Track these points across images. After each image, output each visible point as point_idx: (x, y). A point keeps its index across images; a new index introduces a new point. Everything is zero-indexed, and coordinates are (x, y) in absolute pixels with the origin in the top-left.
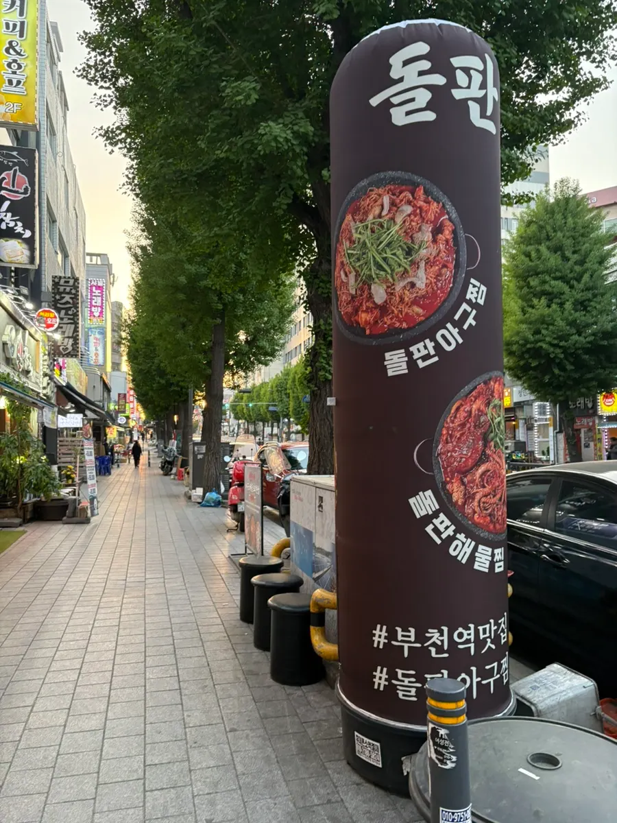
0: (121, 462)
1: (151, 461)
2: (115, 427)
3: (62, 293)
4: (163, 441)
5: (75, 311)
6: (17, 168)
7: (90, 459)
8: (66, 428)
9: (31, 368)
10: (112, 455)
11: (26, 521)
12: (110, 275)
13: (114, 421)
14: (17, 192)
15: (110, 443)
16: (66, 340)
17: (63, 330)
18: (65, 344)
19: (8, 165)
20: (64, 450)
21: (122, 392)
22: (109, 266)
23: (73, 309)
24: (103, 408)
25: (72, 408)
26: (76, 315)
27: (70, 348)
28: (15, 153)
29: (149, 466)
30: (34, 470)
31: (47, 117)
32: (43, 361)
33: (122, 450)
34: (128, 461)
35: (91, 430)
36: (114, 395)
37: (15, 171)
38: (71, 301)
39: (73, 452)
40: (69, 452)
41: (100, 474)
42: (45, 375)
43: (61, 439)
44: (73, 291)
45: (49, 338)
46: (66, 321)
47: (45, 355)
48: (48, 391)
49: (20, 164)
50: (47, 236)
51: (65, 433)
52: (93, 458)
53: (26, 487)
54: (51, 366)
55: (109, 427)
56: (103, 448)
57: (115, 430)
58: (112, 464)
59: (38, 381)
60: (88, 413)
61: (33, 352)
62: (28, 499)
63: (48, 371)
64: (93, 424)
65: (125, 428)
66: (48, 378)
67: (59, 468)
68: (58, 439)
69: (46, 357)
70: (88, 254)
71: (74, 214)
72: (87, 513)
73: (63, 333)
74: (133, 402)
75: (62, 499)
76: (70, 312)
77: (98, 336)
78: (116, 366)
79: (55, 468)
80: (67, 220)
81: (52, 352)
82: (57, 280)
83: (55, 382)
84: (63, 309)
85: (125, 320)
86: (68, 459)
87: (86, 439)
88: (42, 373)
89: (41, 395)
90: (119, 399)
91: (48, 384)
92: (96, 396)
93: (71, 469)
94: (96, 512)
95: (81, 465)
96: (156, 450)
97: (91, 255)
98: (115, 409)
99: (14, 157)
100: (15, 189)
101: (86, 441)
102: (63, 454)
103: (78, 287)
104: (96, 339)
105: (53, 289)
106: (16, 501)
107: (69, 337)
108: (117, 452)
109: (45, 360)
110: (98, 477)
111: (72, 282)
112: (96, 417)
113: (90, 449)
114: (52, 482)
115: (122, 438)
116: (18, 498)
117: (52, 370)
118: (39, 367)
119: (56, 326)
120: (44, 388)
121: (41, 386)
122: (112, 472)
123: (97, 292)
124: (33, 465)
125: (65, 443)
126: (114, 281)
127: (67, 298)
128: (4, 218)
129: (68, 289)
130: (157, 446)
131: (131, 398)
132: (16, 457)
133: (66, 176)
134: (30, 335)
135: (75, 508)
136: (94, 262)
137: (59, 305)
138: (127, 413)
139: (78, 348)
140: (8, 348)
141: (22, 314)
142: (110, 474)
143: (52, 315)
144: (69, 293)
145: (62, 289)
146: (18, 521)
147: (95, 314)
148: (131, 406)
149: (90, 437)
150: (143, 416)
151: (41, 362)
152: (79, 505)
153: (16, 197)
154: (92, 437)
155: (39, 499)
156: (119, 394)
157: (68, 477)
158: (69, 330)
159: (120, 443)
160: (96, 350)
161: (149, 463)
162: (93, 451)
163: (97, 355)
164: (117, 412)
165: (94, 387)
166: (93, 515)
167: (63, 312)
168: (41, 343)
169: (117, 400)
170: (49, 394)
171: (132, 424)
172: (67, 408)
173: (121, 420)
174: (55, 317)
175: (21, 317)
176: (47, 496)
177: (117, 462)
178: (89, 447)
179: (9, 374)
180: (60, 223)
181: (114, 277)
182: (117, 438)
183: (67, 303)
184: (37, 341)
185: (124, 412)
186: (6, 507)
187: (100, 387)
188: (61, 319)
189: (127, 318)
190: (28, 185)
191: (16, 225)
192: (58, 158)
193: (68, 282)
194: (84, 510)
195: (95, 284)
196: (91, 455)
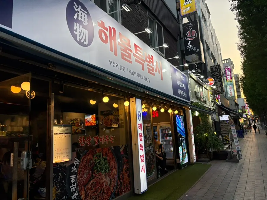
0: (247, 132)
1: (260, 131)
2: (242, 119)
3: (214, 72)
4: (264, 123)
5: (220, 77)
6: (192, 28)
7: (235, 134)
8: (223, 121)
9: (206, 100)
10: (243, 129)
11: (211, 160)
12: (232, 65)
13: (242, 117)
14: (193, 37)
15: (241, 124)
16: (218, 88)
17: (217, 84)
18: (218, 90)
19: (189, 29)
20: (223, 129)
21: (243, 105)
22: (231, 62)
23: (219, 76)
24: (236, 112)
25: (224, 113)
26: (221, 78)
27: (220, 91)
28: (190, 24)
29: (260, 133)
30: (211, 139)
31: (202, 15)
32: (211, 97)
33: (246, 127)
34: (250, 131)
35: (233, 121)
36: (240, 107)
37: (191, 30)
38: (218, 74)
39: (227, 129)
40: (225, 129)
41: (239, 137)
42: (212, 102)
43: (222, 125)
44: (219, 70)
45: (212, 88)
46: (217, 81)
47: (211, 94)
48: (214, 107)
49: (192, 27)
50: (207, 54)
51: (223, 122)
52: (236, 133)
53: (209, 146)
54: (214, 98)
55: (240, 119)
56: (239, 127)
57: (243, 120)
58: (244, 133)
59: (210, 104)
60: (231, 114)
61: (206, 94)
62: (211, 150)
63: (213, 100)
64: (233, 118)
65: (246, 118)
66: (213, 103)
67: (222, 137)
68: (221, 125)
69: (212, 95)
70: (223, 60)
71: (216, 46)
72: (237, 158)
73: (217, 86)
74: (248, 109)
75: (225, 151)
76: (218, 78)
77: (230, 86)
78: (239, 96)
79: (220, 137)
80: (214, 48)
81: (214, 93)
82: (212, 67)
83: (216, 104)
84: (216, 77)
85: (241, 78)
86: (225, 132)
87: (232, 125)
88: (211, 101)
89: (212, 109)
90: (242, 108)
91: (214, 105)
92: (233, 107)
93: (227, 137)
94: (241, 157)
95: (231, 134)
96: (261, 126)
97: (224, 60)
98: (241, 112)
99: (190, 25)
100: (192, 36)
101: (231, 126)
102: (223, 130)
103: (220, 68)
104: (230, 87)
105: (211, 71)
106: (206, 151)
107: (219, 87)
108: (244, 128)
109: (212, 96)
110: (239, 138)
111: (217, 67)
112: (234, 115)
113: (234, 129)
114: (219, 144)
115: (246, 122)
116: (207, 150)
117: (215, 100)
118: (210, 100)
119: (214, 83)
120: (212, 107)
121: (211, 106)
122: (244, 136)
123: (228, 70)
124: (211, 137)
125: (223, 126)
126: (234, 67)
127: (217, 73)
128: (190, 47)
129: (216, 70)
130: (261, 125)
131: (247, 107)
132: (204, 134)
133: (211, 33)
134: (205, 88)
135: (231, 155)
136: (226, 62)
137: (214, 76)
138: (246, 113)
139: (223, 90)
140: (197, 93)
141: (200, 80)
142: (244, 137)
143: (212, 80)
144: (217, 71)
145: (214, 70)
146: (208, 159)
147: (228, 78)
148: (248, 110)
149: (233, 124)
150: (253, 114)
151: (210, 97)
152: (232, 154)
153: (192, 39)
154: (234, 124)
155: (215, 150)
156: (242, 106)
157: (226, 140)
158: (219, 84)
159: (245, 125)
160: (231, 91)
161: (259, 132)
162: (235, 130)
163: (231, 93)
164: (242, 113)
165: (232, 104)
166: (240, 159)
167: (216, 78)
168: (209, 91)
169: (241, 108)
170: (215, 108)
171: (249, 117)
172: (222, 113)
173: (245, 116)
174: (213, 80)
175: (200, 81)
176: (218, 149)
177: (245, 132)
178: (233, 129)
179: (197, 102)
180: (211, 49)
181: (234, 66)
182: (244, 123)
183: (217, 74)
184: (208, 90)
185: (245, 112)
186: (203, 154)
187: (234, 104)
188: (215, 81)
189: (241, 77)
190: (196, 33)
191: (194, 48)
192: (208, 27)
193: (216, 67)
194: (235, 156)
195: (227, 68)
196: (235, 132)
